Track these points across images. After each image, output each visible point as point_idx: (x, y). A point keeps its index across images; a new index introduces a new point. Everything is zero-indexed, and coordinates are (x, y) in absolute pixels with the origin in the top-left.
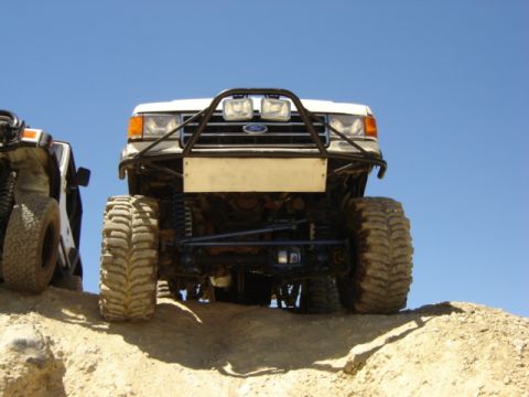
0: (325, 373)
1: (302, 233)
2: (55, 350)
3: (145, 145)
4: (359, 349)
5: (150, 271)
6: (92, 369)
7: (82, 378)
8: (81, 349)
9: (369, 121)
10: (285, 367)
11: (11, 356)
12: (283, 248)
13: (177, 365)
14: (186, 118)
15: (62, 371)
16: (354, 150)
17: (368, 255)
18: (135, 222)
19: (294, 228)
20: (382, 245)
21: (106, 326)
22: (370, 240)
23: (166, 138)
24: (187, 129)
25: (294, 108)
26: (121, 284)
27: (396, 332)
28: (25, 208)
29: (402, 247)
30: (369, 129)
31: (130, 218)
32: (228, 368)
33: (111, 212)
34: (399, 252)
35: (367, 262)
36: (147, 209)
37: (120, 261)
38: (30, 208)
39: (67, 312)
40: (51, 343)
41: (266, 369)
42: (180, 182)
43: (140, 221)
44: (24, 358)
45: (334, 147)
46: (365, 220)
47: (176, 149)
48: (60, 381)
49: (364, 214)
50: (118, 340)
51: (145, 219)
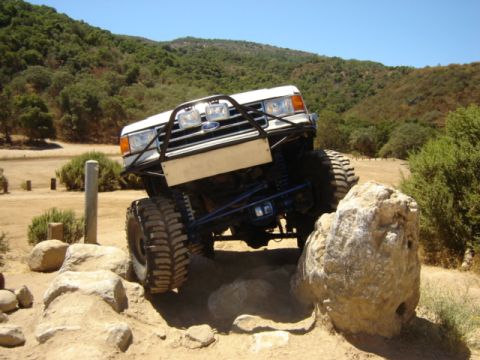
1: (272, 189)
9: (296, 99)
12: (257, 206)
14: (158, 130)
16: (286, 125)
19: (266, 186)
23: (147, 149)
24: (161, 139)
25: (230, 105)
30: (297, 105)
45: (272, 125)
47: (156, 155)
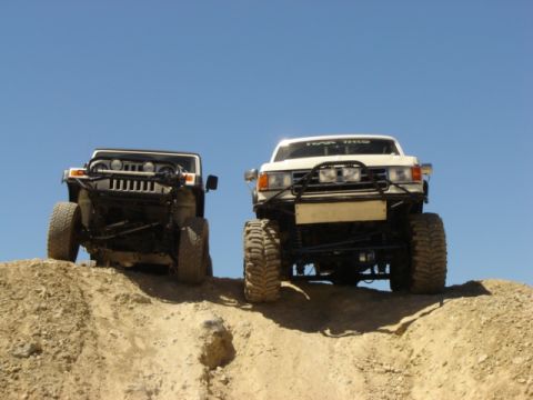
0: (385, 335)
2: (226, 325)
3: (274, 193)
4: (405, 320)
5: (277, 273)
6: (248, 336)
7: (243, 341)
8: (240, 324)
9: (416, 170)
10: (362, 331)
11: (204, 331)
12: (363, 252)
13: (297, 331)
15: (231, 337)
16: (402, 192)
17: (417, 258)
18: (266, 242)
20: (425, 251)
21: (250, 306)
22: (417, 248)
26: (259, 281)
27: (427, 310)
28: (190, 230)
29: (438, 252)
30: (416, 174)
31: (262, 239)
32: (328, 332)
33: (250, 235)
34: (436, 255)
35: (416, 262)
36: (272, 232)
37: (258, 267)
38: (194, 230)
39: (225, 298)
40: (223, 321)
41: (350, 332)
42: (294, 218)
43: (269, 241)
44: (212, 332)
45: (392, 190)
46: (415, 234)
47: (290, 196)
48: (230, 343)
49: (415, 229)
50: (259, 316)
51: (272, 239)
